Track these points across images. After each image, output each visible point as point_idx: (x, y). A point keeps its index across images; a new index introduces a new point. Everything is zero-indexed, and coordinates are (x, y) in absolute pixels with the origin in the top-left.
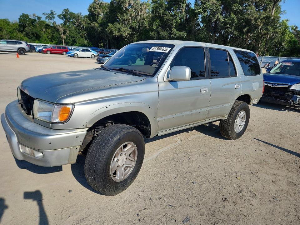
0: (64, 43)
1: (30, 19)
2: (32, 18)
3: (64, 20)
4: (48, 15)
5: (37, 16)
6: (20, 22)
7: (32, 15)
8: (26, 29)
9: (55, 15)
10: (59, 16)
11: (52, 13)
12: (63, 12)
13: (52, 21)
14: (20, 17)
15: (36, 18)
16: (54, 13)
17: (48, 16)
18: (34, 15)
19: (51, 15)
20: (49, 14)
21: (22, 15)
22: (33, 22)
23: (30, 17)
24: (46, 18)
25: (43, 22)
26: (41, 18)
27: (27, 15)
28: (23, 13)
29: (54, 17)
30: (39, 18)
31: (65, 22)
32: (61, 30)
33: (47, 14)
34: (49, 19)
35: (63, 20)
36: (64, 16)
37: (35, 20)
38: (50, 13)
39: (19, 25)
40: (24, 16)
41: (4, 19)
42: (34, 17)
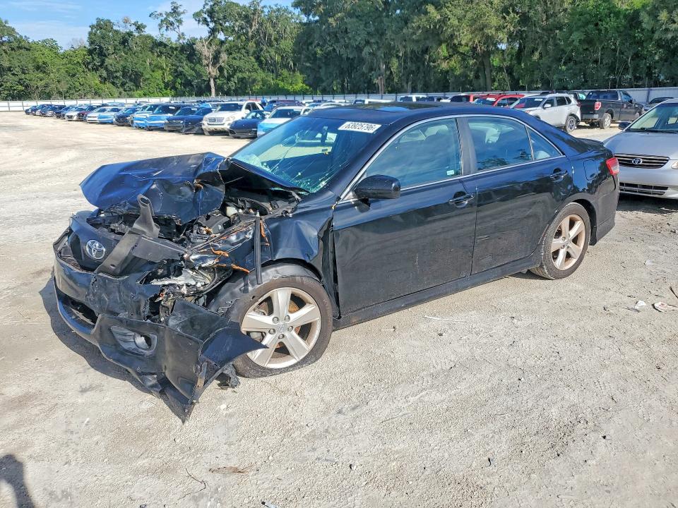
2: (123, 30)
3: (211, 25)
4: (165, 16)
5: (136, 23)
6: (92, 43)
7: (122, 23)
8: (108, 61)
9: (182, 16)
10: (196, 15)
11: (175, 11)
12: (207, 4)
13: (174, 33)
14: (90, 29)
15: (133, 28)
16: (180, 10)
17: (166, 19)
18: (126, 21)
19: (173, 17)
20: (166, 13)
21: (95, 23)
22: (125, 40)
23: (115, 28)
24: (160, 27)
25: (149, 37)
26: (144, 27)
27: (109, 21)
28: (98, 19)
29: (180, 22)
30: (139, 28)
31: (213, 31)
32: (207, 52)
33: (161, 14)
34: (167, 27)
35: (208, 25)
36: (211, 13)
37: (130, 34)
38: (169, 10)
39: (90, 52)
40: (102, 27)
41: (44, 41)
42: (126, 27)
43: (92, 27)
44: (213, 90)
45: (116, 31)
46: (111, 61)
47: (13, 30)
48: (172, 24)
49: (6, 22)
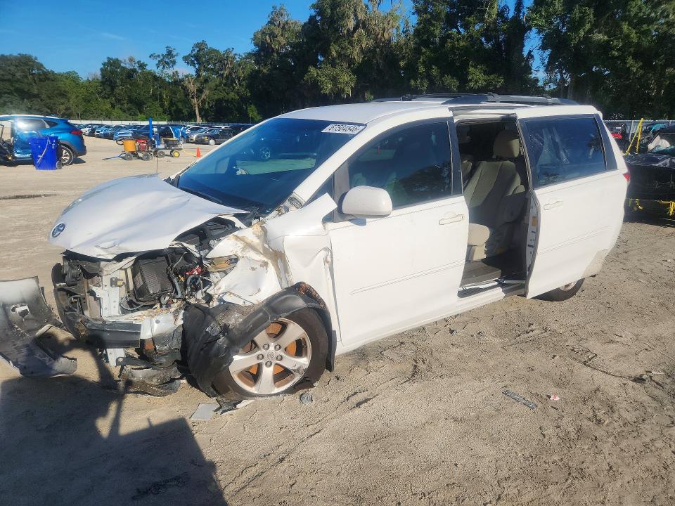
1: (124, 68)
2: (128, 66)
3: (197, 66)
4: (162, 58)
5: (139, 62)
6: (103, 76)
7: (128, 61)
8: (117, 91)
9: (175, 58)
10: (186, 59)
11: (170, 53)
12: (193, 50)
13: (170, 72)
14: (102, 66)
15: (136, 66)
16: (174, 53)
17: (162, 60)
18: (131, 60)
19: (168, 59)
20: (162, 55)
21: (106, 61)
22: (130, 74)
23: (122, 65)
24: (158, 66)
25: (150, 73)
26: (147, 65)
27: (117, 60)
28: (108, 58)
29: (174, 62)
30: (142, 66)
31: (198, 71)
32: (192, 88)
33: (159, 56)
34: (164, 66)
35: (195, 66)
36: (197, 57)
37: (134, 71)
38: (165, 53)
39: (103, 83)
40: (112, 64)
41: (67, 73)
42: (131, 65)
43: (104, 64)
44: (198, 117)
45: (122, 67)
46: (118, 91)
47: (42, 65)
48: (168, 63)
49: (36, 59)
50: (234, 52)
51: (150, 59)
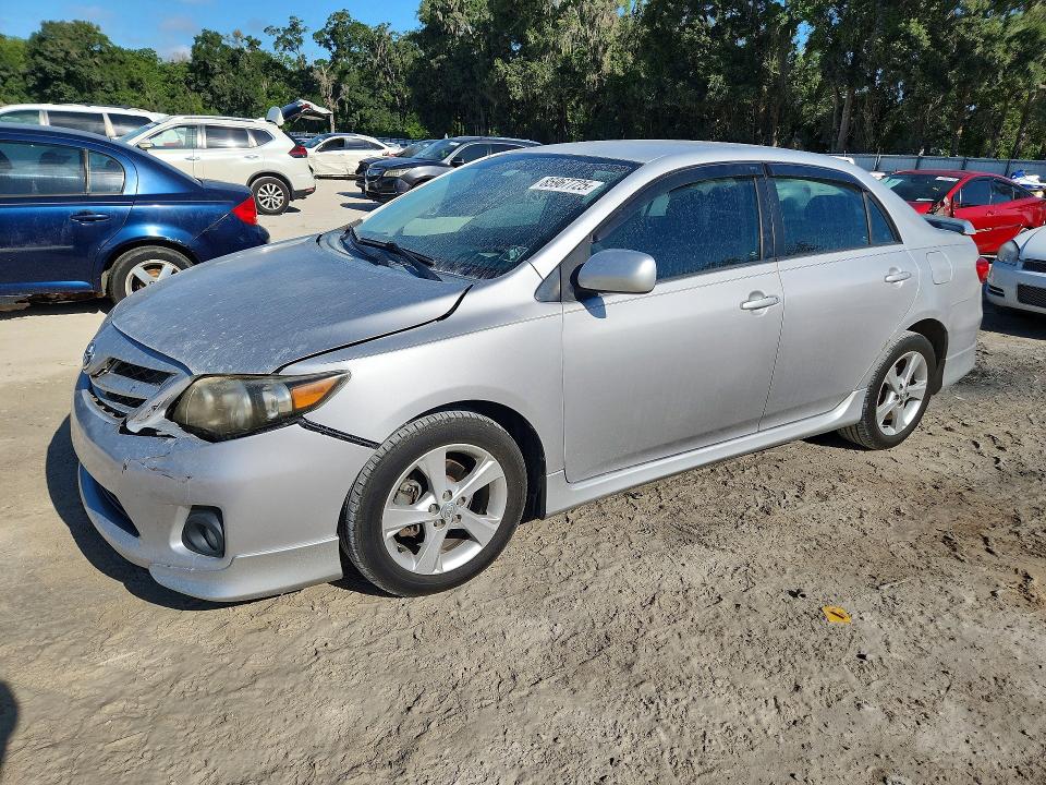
0: (333, 127)
1: (226, 47)
2: (233, 46)
3: (334, 49)
4: (282, 33)
5: (248, 39)
6: (195, 58)
7: (231, 37)
8: (215, 82)
9: (303, 34)
10: (317, 36)
11: (294, 28)
12: (330, 23)
13: (294, 56)
14: (194, 42)
15: (244, 45)
16: (301, 27)
17: (283, 36)
18: (237, 35)
19: (291, 35)
20: (284, 29)
21: (200, 35)
22: (234, 58)
23: (223, 42)
24: (276, 44)
25: (263, 55)
26: (260, 43)
27: (217, 34)
28: (204, 30)
29: (300, 41)
30: (253, 44)
31: (335, 56)
32: (326, 81)
33: (278, 30)
34: (285, 47)
35: (330, 49)
36: (333, 33)
37: (240, 51)
38: (288, 26)
39: (192, 68)
40: (208, 40)
41: (141, 51)
42: (236, 42)
43: (197, 39)
45: (224, 46)
46: (217, 83)
47: (106, 39)
48: (290, 43)
49: (98, 28)
50: (390, 30)
51: (266, 35)
